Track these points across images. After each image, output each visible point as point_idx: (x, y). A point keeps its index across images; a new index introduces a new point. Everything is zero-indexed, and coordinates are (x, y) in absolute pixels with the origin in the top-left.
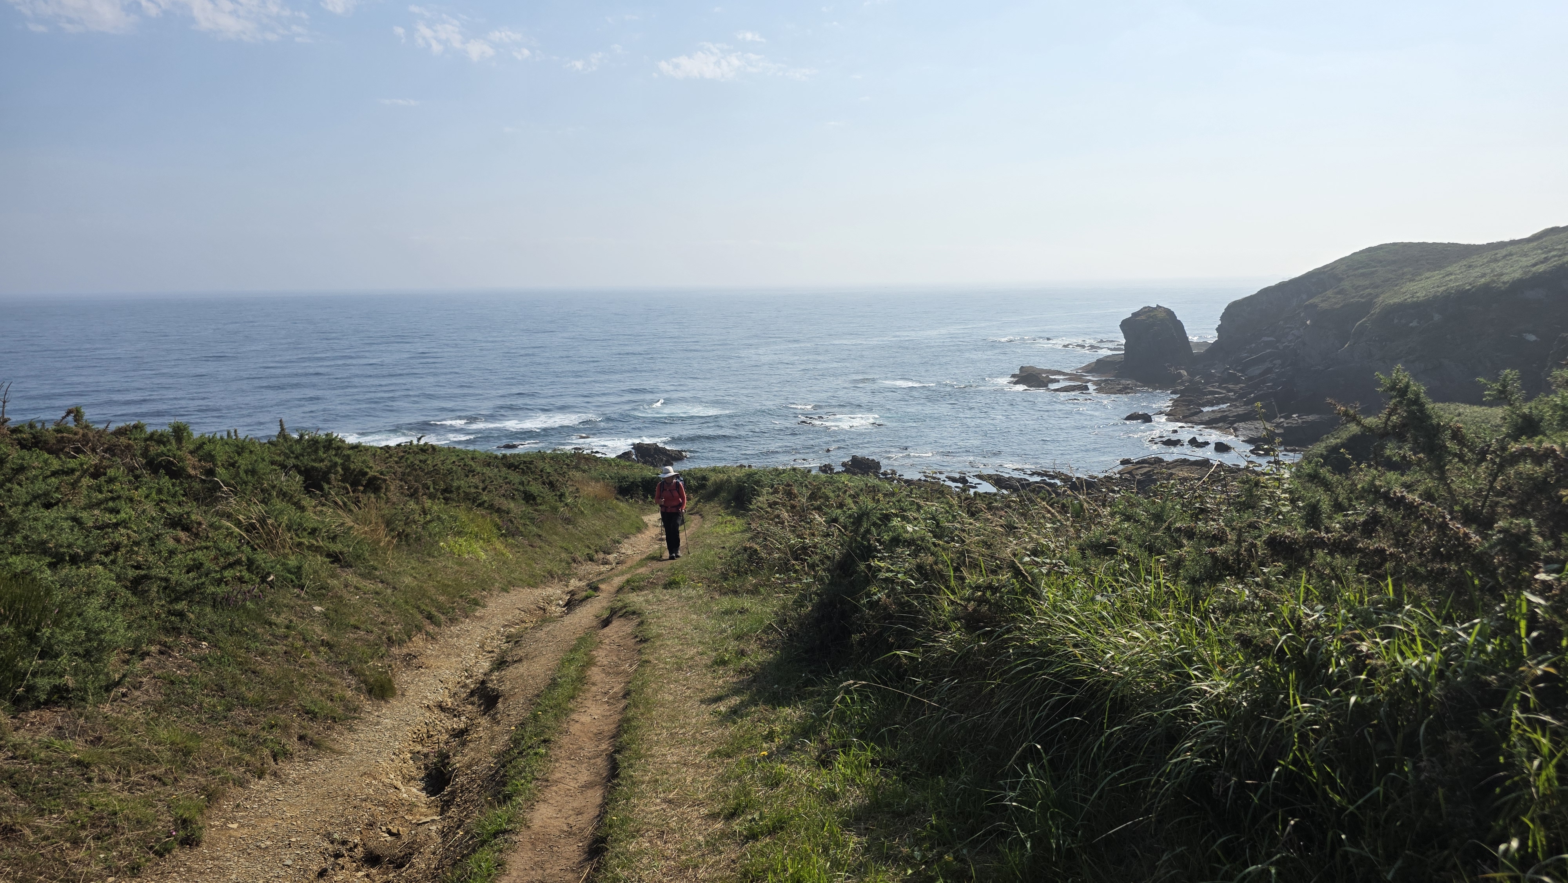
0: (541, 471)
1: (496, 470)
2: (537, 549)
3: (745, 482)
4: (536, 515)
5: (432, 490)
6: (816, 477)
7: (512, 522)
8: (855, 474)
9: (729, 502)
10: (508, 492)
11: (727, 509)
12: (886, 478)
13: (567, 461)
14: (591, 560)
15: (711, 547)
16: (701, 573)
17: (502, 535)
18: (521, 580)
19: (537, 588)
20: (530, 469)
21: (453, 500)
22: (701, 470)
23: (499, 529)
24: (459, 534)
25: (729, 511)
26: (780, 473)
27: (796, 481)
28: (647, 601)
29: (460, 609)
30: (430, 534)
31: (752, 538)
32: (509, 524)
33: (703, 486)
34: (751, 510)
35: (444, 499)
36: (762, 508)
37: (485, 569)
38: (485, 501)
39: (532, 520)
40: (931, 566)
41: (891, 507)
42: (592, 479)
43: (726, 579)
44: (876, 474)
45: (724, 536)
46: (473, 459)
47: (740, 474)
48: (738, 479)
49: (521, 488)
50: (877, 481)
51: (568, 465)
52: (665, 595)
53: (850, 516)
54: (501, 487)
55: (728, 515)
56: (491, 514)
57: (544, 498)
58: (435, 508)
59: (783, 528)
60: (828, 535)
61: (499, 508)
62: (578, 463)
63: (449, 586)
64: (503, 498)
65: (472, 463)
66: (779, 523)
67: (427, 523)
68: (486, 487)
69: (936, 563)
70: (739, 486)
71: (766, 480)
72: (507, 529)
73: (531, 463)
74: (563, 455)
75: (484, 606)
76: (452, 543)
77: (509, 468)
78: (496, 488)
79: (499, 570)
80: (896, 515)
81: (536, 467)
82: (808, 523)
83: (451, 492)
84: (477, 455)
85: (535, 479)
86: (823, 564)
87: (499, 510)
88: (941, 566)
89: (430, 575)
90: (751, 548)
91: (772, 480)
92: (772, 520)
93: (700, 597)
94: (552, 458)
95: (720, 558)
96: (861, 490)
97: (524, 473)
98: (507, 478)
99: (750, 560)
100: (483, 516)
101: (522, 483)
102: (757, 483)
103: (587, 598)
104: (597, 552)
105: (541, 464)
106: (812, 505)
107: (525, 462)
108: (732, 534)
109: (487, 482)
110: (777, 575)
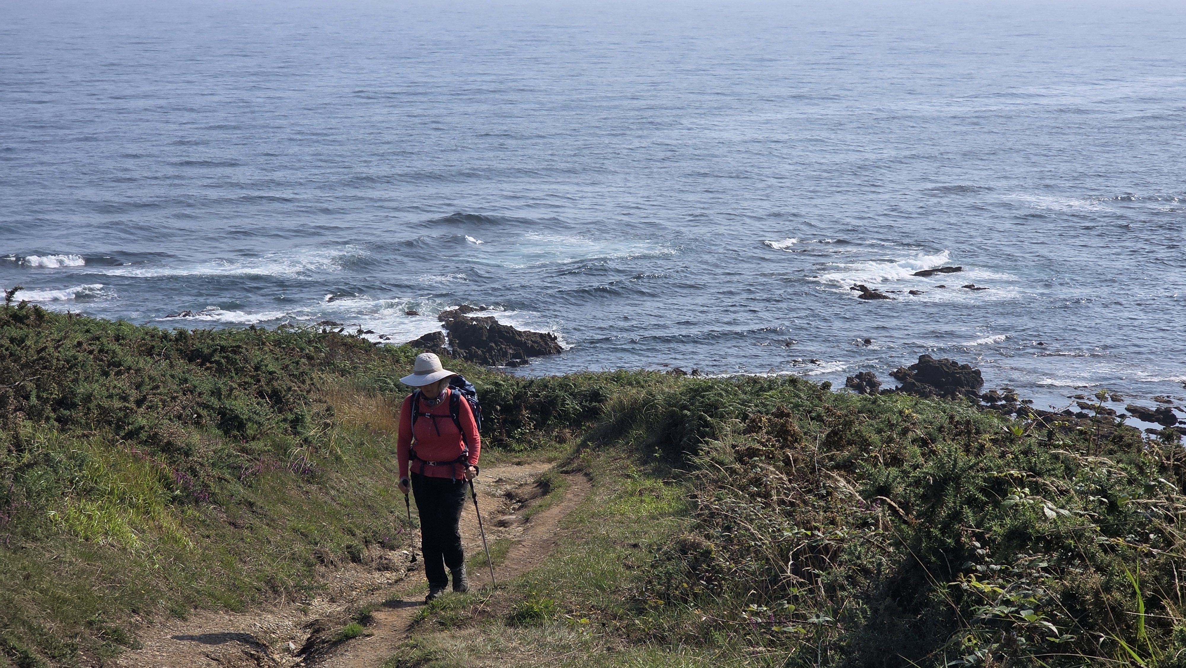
0: (257, 368)
1: (164, 364)
2: (246, 533)
3: (684, 407)
4: (243, 460)
5: (34, 400)
6: (839, 398)
7: (194, 473)
8: (924, 395)
9: (649, 448)
10: (188, 411)
11: (644, 463)
12: (993, 407)
13: (310, 350)
14: (356, 559)
15: (608, 543)
16: (587, 596)
17: (174, 499)
18: (211, 595)
19: (243, 612)
20: (233, 363)
21: (75, 422)
22: (588, 377)
23: (168, 486)
24: (88, 493)
25: (649, 468)
26: (762, 389)
27: (797, 406)
28: (472, 650)
29: (86, 650)
30: (29, 492)
31: (698, 527)
32: (189, 476)
33: (593, 414)
34: (698, 468)
35: (58, 420)
36: (721, 463)
37: (137, 569)
38: (142, 428)
39: (236, 468)
40: (1097, 594)
41: (1008, 464)
42: (358, 389)
43: (641, 612)
44: (972, 396)
45: (638, 521)
46: (117, 338)
47: (675, 387)
48: (671, 401)
49: (215, 402)
50: (973, 413)
51: (310, 358)
52: (510, 640)
53: (917, 483)
54: (174, 398)
55: (647, 476)
56: (153, 454)
57: (260, 424)
58: (41, 438)
59: (767, 505)
60: (865, 524)
61: (169, 443)
62: (332, 354)
63: (65, 601)
64: (177, 423)
65: (116, 347)
66: (759, 494)
67: (23, 469)
68: (145, 398)
69: (1107, 588)
70: (673, 414)
71: (730, 403)
72: (185, 489)
73: (236, 350)
74: (300, 336)
75: (136, 646)
76: (72, 512)
77: (191, 360)
78: (164, 402)
79: (166, 574)
80: (1020, 482)
81: (246, 360)
82: (822, 497)
83: (74, 406)
84: (126, 330)
85: (244, 386)
86: (854, 583)
87: (168, 448)
88: (1117, 595)
89: (27, 577)
90: (695, 546)
91: (744, 403)
92: (742, 488)
93: (585, 646)
94: (278, 343)
95: (629, 568)
96: (940, 429)
97: (220, 371)
98: (186, 381)
99: (693, 573)
100: (136, 459)
101: (216, 393)
102: (713, 408)
103: (348, 637)
104: (367, 542)
105: (255, 355)
106: (831, 459)
107: (223, 349)
108: (653, 518)
109: (146, 389)
110: (754, 607)
